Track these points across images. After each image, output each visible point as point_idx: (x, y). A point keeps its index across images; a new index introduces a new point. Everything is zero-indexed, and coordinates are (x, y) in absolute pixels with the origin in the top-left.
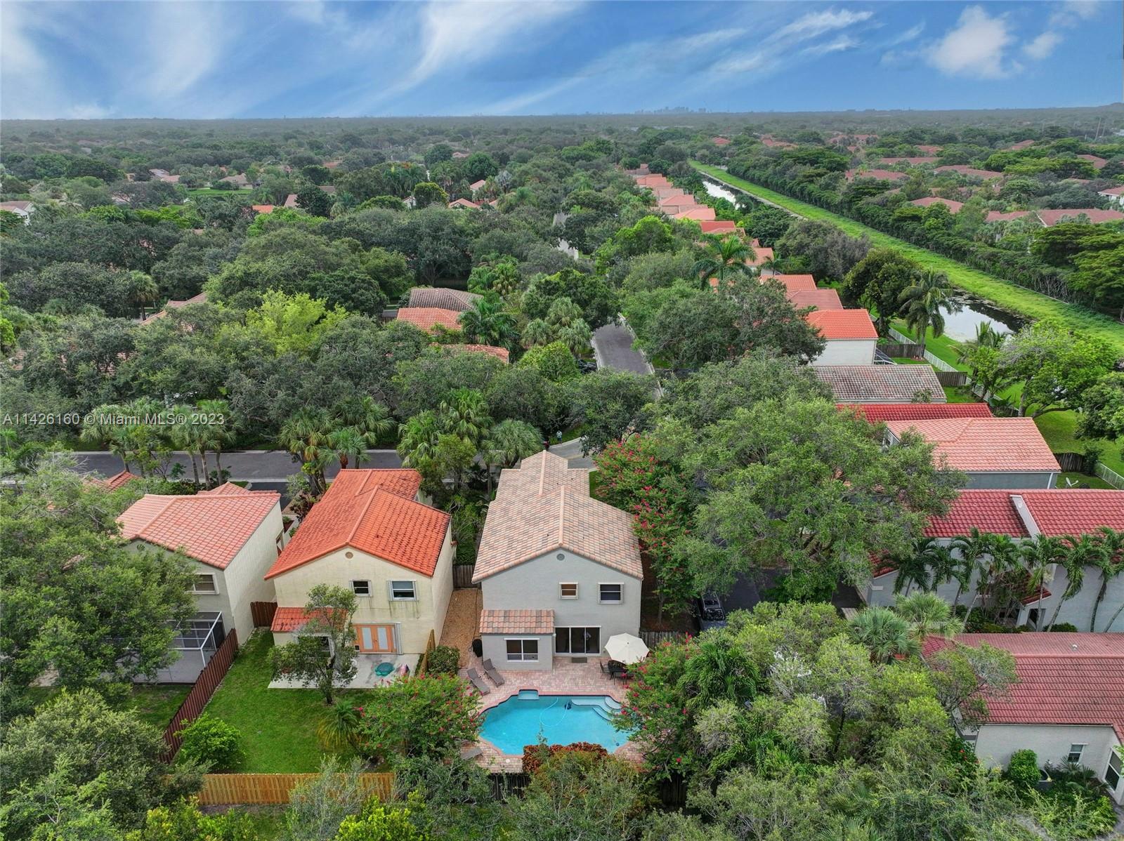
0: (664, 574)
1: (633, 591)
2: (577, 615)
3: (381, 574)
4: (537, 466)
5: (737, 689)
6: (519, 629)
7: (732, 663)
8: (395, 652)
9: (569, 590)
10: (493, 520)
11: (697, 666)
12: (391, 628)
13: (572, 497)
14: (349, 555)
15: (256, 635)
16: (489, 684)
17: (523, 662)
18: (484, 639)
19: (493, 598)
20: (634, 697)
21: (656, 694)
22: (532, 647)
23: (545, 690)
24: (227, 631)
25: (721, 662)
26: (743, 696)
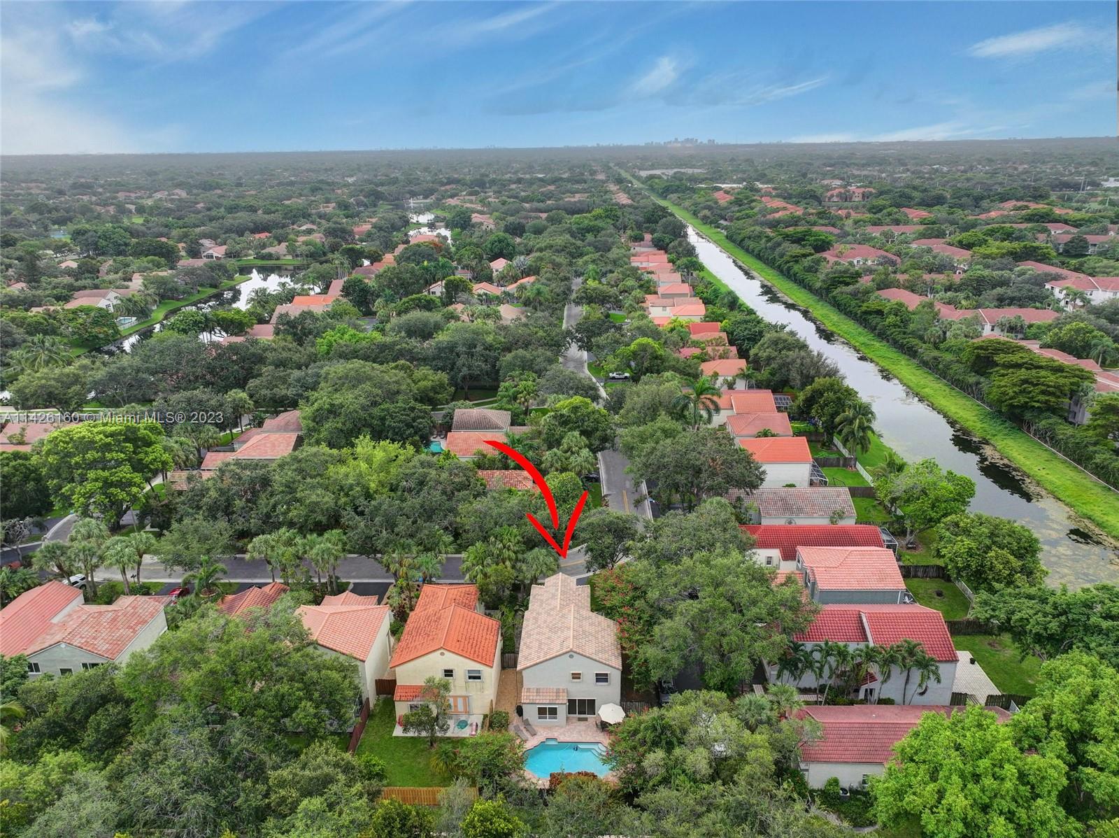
0: (635, 668)
1: (616, 677)
2: (582, 691)
3: (462, 665)
4: (556, 585)
5: (667, 743)
6: (545, 701)
7: (664, 728)
8: (468, 713)
9: (576, 676)
10: (527, 626)
11: (646, 729)
12: (466, 698)
13: (578, 612)
14: (442, 654)
15: (378, 700)
16: (526, 734)
17: (548, 721)
18: (524, 707)
19: (530, 681)
20: (613, 745)
21: (624, 744)
22: (553, 712)
23: (562, 739)
24: (364, 699)
25: (658, 727)
26: (669, 747)
